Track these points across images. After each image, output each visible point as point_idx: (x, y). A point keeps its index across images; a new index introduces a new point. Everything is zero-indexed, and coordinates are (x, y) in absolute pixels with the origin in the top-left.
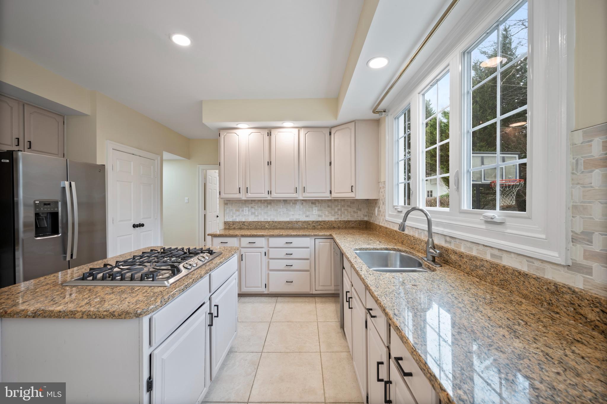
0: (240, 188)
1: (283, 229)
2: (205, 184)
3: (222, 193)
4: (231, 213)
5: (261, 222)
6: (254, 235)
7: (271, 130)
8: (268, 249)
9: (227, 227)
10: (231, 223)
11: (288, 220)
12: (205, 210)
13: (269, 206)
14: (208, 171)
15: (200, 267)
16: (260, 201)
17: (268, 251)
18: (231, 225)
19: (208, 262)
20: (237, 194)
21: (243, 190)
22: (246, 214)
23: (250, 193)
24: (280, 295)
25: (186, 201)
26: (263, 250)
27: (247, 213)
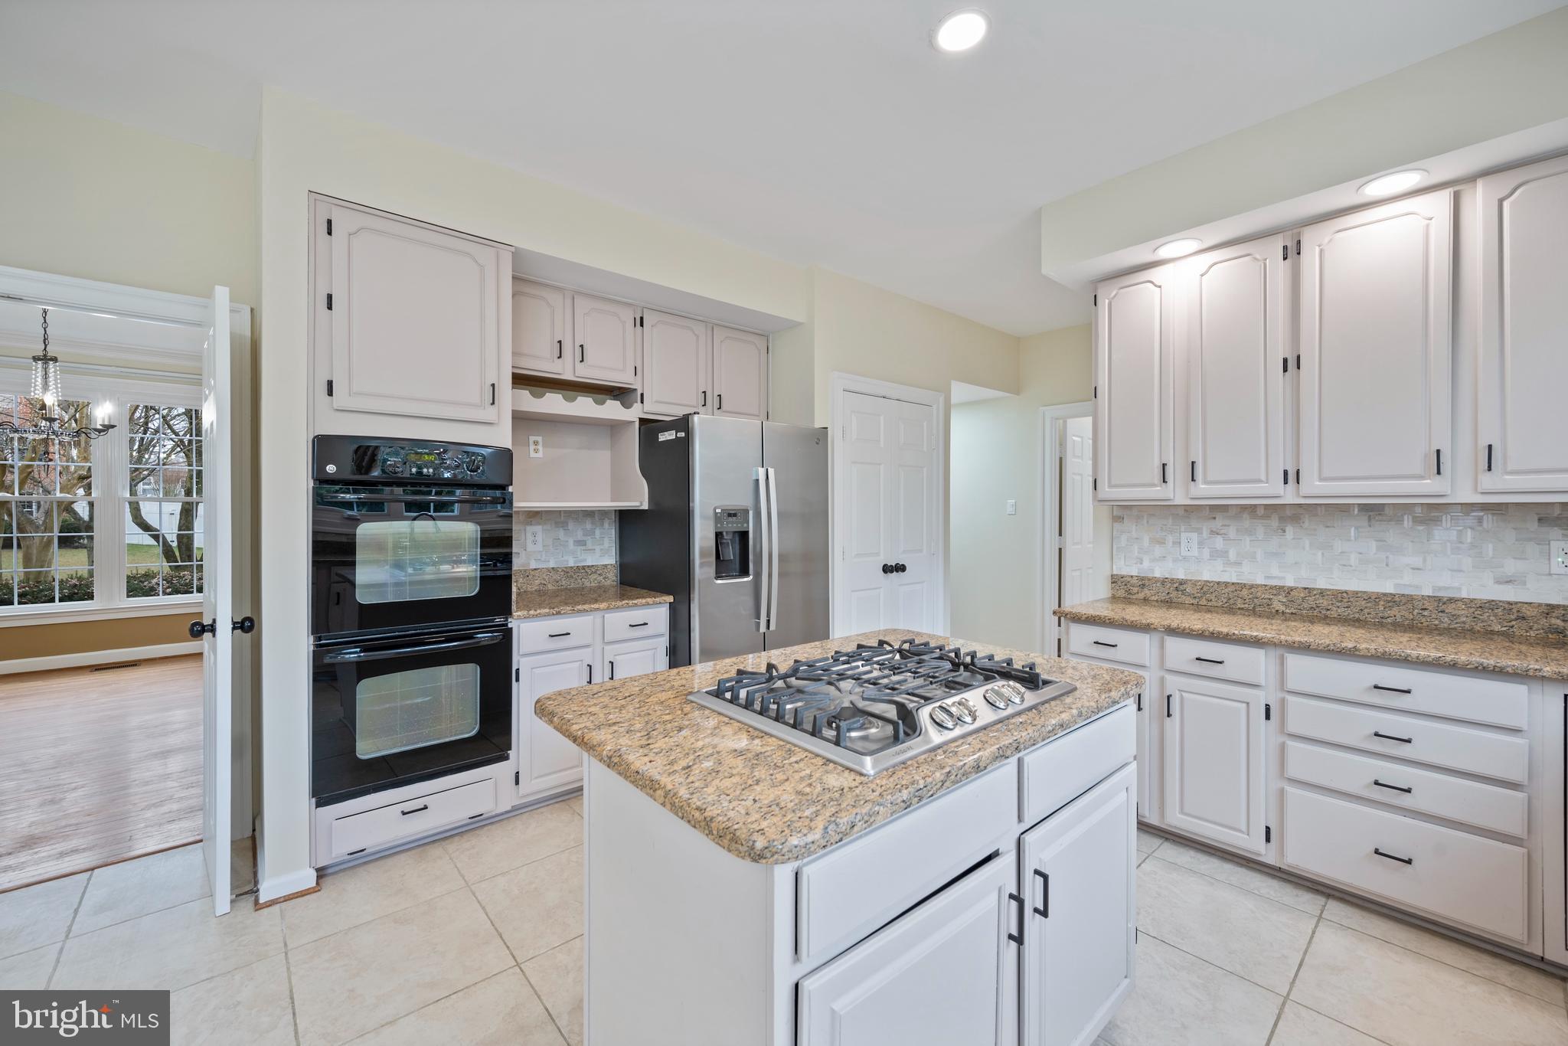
0: (1164, 465)
1: (1358, 622)
2: (1061, 459)
3: (1103, 485)
4: (1136, 548)
5: (1252, 586)
6: (1219, 633)
7: (1299, 234)
8: (1280, 695)
9: (1121, 593)
10: (1134, 581)
11: (1389, 588)
12: (1060, 535)
13: (1289, 529)
14: (1069, 421)
15: (984, 728)
16: (1251, 509)
17: (1283, 701)
18: (1135, 590)
19: (1019, 714)
20: (1154, 485)
21: (1177, 472)
22: (1188, 554)
23: (1206, 482)
24: (1337, 894)
25: (1010, 510)
26: (1259, 699)
27: (1195, 552)
